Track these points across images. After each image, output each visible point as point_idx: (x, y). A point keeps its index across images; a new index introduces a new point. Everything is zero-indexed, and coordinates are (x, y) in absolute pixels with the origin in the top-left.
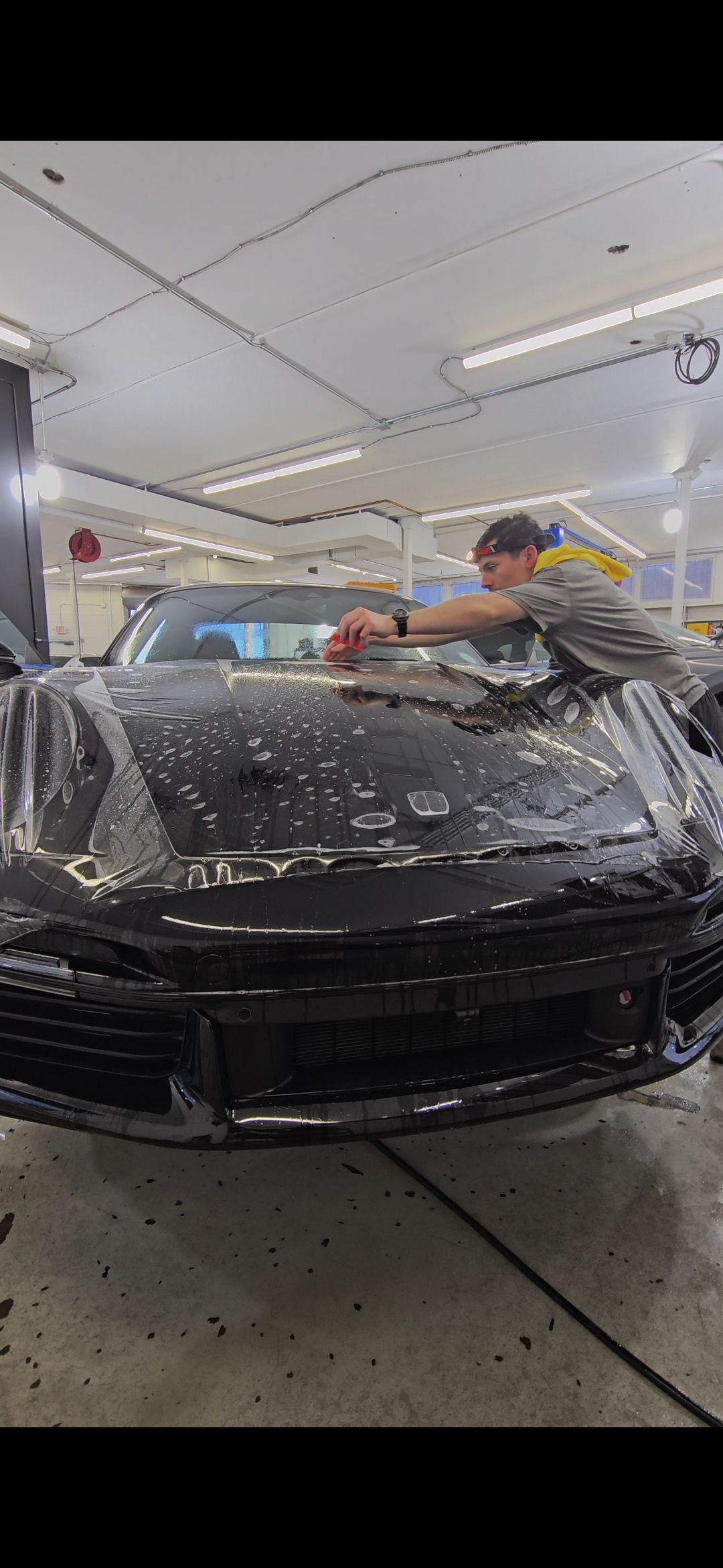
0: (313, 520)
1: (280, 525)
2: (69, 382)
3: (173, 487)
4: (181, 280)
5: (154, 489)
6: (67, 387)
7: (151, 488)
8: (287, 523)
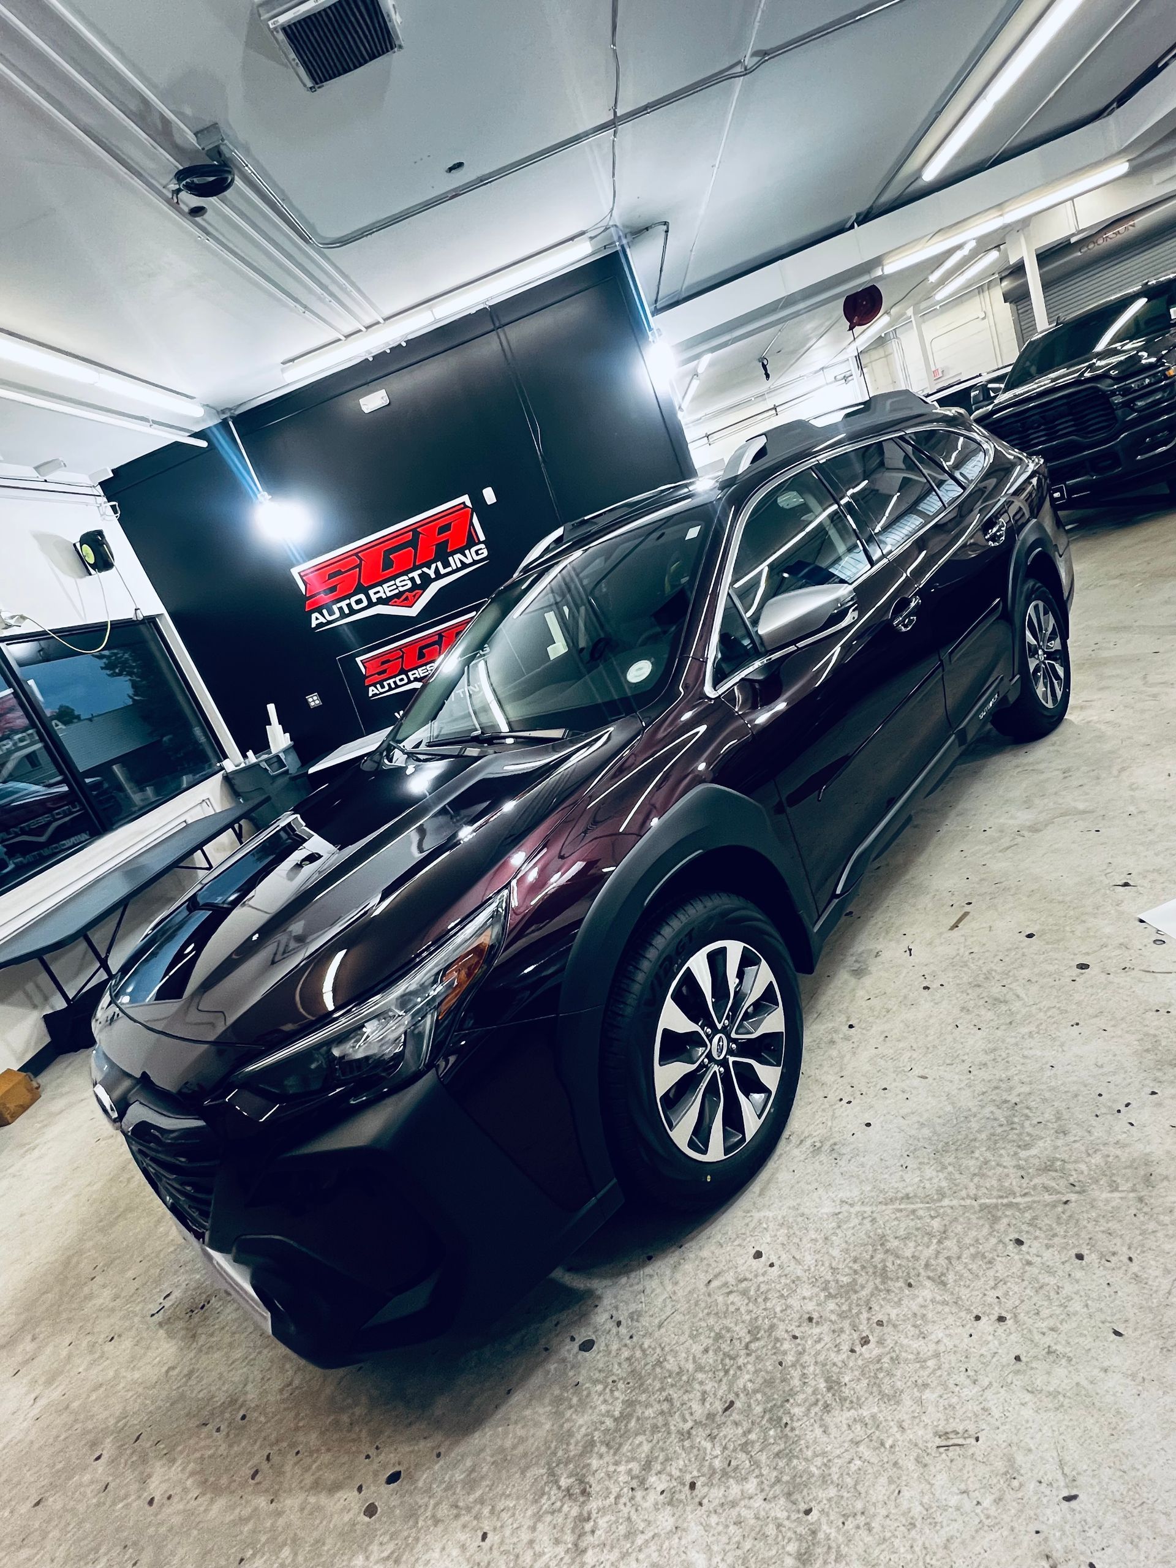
0: (1166, 65)
1: (1113, 111)
2: (665, 228)
3: (887, 197)
4: (615, 113)
5: (870, 216)
6: (667, 232)
7: (864, 218)
8: (1122, 99)
